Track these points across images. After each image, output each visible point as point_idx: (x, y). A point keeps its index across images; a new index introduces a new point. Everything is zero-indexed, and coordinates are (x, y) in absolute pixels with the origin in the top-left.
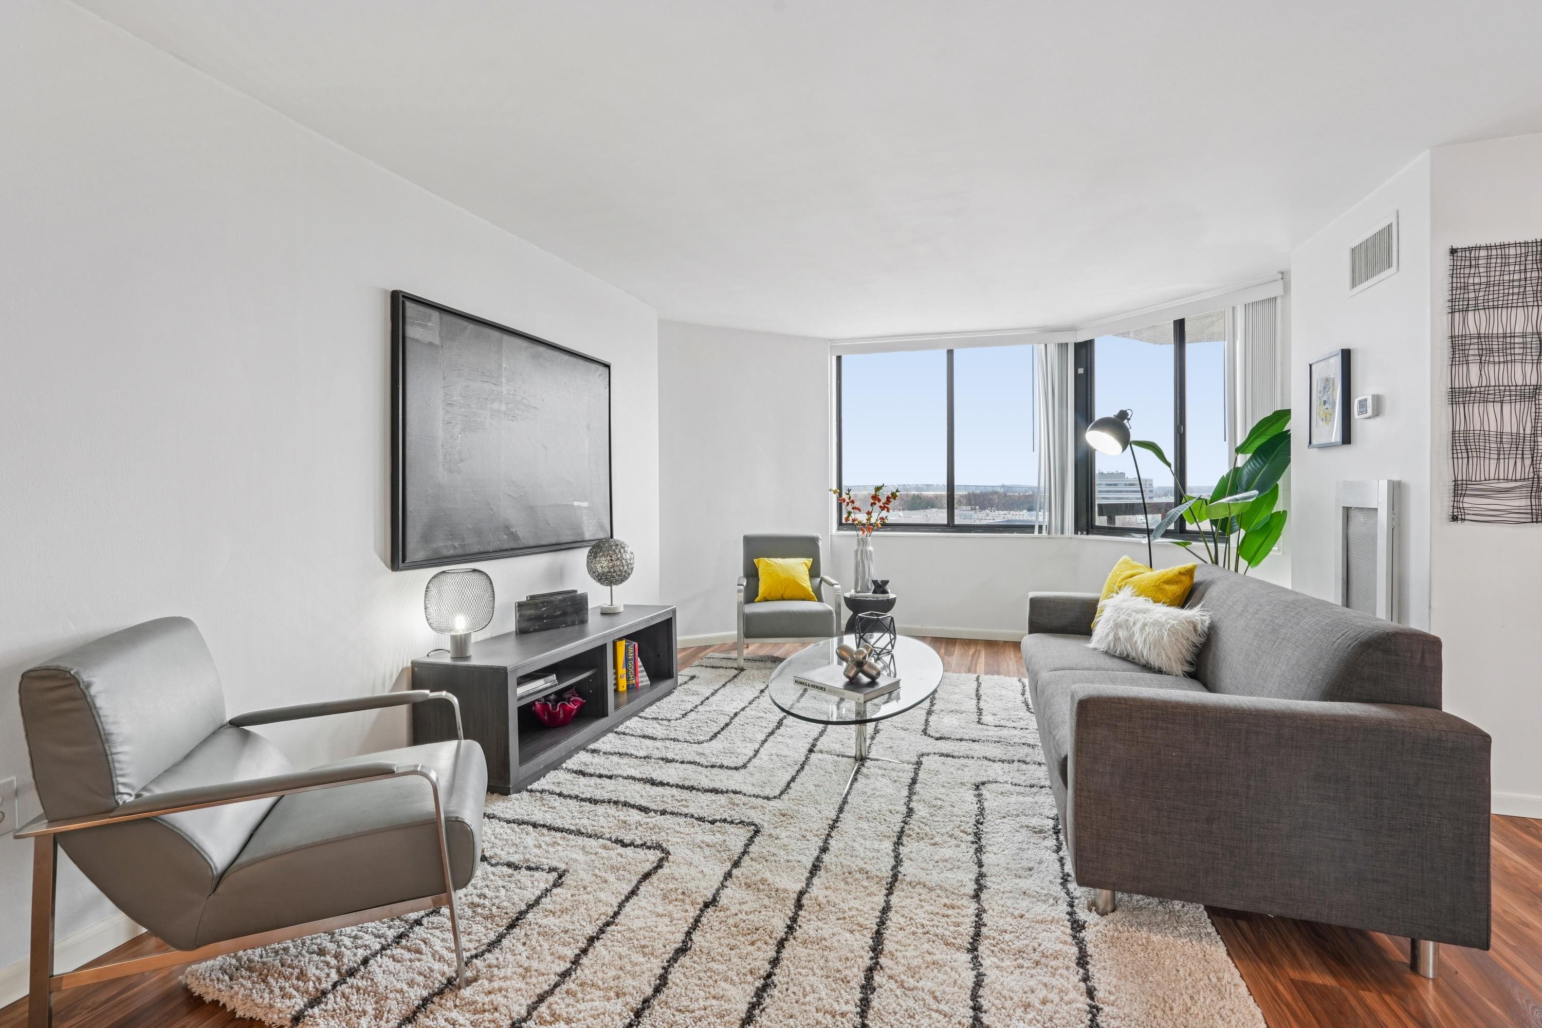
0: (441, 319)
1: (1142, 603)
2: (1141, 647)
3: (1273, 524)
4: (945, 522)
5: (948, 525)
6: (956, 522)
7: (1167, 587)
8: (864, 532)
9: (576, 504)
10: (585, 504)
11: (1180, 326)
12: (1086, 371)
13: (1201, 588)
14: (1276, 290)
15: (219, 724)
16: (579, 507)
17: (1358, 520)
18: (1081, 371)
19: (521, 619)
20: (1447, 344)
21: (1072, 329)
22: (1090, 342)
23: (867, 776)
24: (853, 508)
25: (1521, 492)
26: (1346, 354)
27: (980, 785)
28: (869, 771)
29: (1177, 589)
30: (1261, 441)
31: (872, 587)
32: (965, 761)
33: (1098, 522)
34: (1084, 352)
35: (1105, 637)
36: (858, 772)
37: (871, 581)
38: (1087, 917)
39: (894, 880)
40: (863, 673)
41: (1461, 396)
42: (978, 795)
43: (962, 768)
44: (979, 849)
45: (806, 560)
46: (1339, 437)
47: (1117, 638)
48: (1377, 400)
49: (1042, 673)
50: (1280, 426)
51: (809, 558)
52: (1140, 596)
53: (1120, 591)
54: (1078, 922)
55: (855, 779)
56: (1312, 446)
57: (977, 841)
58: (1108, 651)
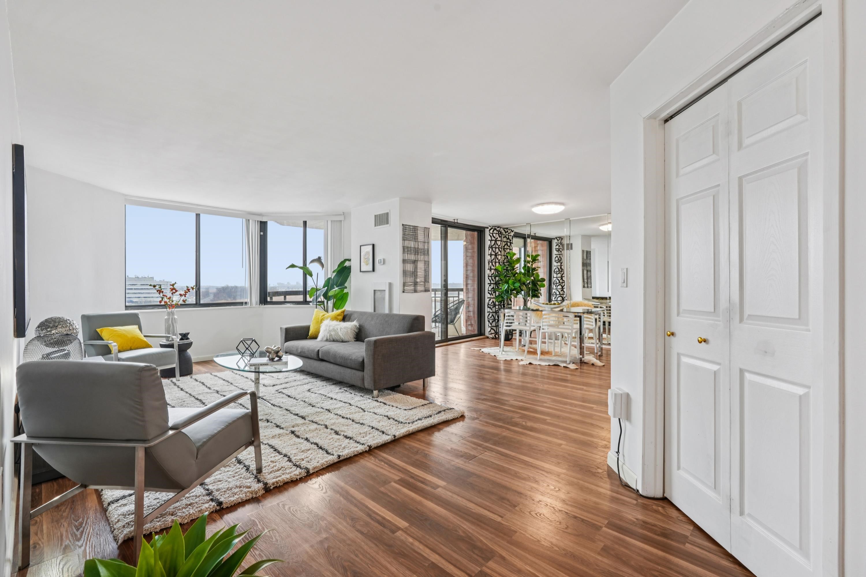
1: (335, 323)
2: (342, 335)
3: (344, 297)
4: (195, 302)
5: (196, 304)
6: (202, 302)
8: (170, 309)
11: (305, 223)
12: (264, 233)
13: (348, 316)
14: (341, 218)
17: (378, 294)
18: (262, 233)
20: (402, 248)
21: (260, 215)
22: (266, 222)
23: (270, 400)
24: (163, 295)
25: (413, 285)
26: (373, 245)
27: (309, 390)
28: (268, 399)
29: (341, 317)
30: (339, 269)
31: (180, 337)
32: (294, 388)
33: (269, 299)
34: (263, 226)
35: (325, 336)
36: (265, 400)
37: (180, 334)
38: (376, 399)
39: (329, 411)
40: (277, 356)
41: (404, 261)
42: (312, 392)
43: (296, 389)
44: (335, 399)
45: (136, 327)
46: (371, 269)
47: (331, 335)
48: (384, 260)
49: (318, 349)
50: (347, 264)
51: (136, 325)
52: (333, 320)
53: (324, 320)
54: (375, 400)
55: (268, 402)
56: (361, 271)
57: (332, 399)
58: (327, 340)
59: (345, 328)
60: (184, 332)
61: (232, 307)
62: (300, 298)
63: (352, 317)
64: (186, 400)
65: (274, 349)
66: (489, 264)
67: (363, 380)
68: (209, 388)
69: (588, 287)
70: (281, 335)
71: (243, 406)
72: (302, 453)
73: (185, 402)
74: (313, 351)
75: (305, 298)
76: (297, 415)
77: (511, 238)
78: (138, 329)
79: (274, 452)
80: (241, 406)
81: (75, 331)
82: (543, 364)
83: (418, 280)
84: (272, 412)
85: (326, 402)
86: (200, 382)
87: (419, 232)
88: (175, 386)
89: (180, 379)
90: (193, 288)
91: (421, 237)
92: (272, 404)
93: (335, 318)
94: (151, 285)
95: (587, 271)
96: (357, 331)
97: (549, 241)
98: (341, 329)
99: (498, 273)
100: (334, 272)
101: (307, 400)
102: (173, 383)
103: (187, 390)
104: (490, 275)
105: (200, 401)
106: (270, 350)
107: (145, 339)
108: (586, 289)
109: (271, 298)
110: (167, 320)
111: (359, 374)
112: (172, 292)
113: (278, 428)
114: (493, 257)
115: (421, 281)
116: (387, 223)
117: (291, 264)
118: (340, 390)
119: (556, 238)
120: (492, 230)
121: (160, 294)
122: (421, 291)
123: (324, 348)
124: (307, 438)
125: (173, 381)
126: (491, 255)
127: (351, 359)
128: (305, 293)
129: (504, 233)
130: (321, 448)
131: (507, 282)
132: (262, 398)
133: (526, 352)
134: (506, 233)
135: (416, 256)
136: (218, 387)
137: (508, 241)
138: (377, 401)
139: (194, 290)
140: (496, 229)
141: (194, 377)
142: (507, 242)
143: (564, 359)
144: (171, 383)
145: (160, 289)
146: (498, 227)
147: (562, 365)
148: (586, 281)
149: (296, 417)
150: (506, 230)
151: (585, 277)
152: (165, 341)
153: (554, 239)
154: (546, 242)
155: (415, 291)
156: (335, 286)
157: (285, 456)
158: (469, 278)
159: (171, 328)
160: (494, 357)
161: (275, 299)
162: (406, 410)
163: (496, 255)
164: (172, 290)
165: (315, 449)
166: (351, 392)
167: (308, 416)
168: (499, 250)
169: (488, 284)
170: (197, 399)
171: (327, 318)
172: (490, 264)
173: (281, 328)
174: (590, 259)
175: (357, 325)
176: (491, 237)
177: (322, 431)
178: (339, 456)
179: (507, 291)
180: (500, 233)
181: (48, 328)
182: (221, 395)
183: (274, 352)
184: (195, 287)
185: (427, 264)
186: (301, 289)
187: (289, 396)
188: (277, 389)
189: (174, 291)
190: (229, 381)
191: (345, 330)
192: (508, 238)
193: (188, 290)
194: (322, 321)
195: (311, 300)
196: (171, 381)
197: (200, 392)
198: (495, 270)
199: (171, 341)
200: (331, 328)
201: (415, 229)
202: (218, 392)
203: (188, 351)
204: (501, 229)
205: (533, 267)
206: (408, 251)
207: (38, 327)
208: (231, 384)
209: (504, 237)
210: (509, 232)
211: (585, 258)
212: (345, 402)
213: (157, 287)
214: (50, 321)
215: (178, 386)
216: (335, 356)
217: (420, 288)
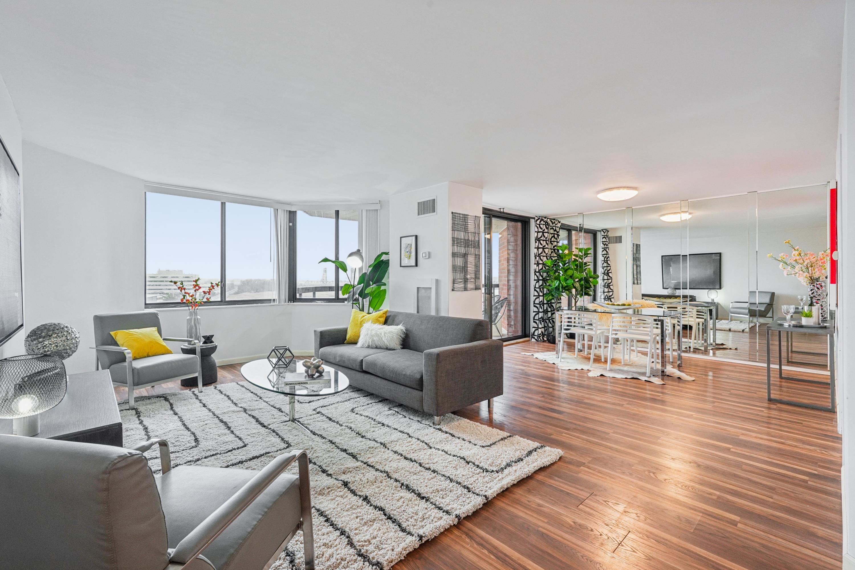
1: (377, 326)
2: (386, 341)
3: (381, 295)
4: (219, 300)
5: (221, 301)
6: (227, 299)
7: (380, 319)
8: (192, 307)
11: (337, 212)
12: (293, 224)
13: (390, 318)
14: (378, 207)
17: (422, 292)
18: (291, 224)
20: (451, 239)
21: (289, 204)
22: (296, 211)
23: (308, 424)
24: (185, 293)
25: (463, 282)
26: (416, 237)
27: (352, 410)
28: (305, 422)
29: (383, 320)
30: (376, 263)
31: (203, 340)
32: (334, 406)
33: (298, 296)
34: (292, 216)
35: (366, 341)
36: (302, 424)
37: (203, 337)
38: (438, 427)
39: (384, 445)
40: (318, 372)
41: (454, 255)
42: (357, 414)
43: (336, 408)
44: (388, 426)
45: (155, 329)
46: (414, 264)
47: (373, 341)
48: (429, 253)
49: (361, 358)
50: (384, 258)
51: (155, 327)
52: (375, 323)
53: (364, 323)
54: (438, 429)
55: (306, 427)
56: (401, 266)
57: (383, 425)
58: (368, 347)
59: (390, 332)
60: (208, 334)
61: (259, 304)
62: (332, 295)
63: (396, 319)
64: (209, 422)
65: (314, 362)
66: (536, 258)
67: (422, 401)
68: (236, 404)
69: (638, 283)
70: (315, 339)
71: (277, 434)
72: (365, 528)
73: (207, 426)
74: (355, 360)
75: (337, 294)
76: (345, 451)
77: (558, 229)
78: (157, 332)
79: (326, 524)
80: (274, 434)
81: (73, 341)
82: (619, 376)
83: (468, 277)
84: (313, 446)
85: (377, 429)
86: (225, 395)
87: (469, 221)
88: (197, 400)
89: (203, 391)
90: (217, 285)
91: (471, 227)
92: (311, 431)
93: (376, 321)
94: (171, 282)
95: (637, 267)
96: (403, 336)
97: (594, 233)
98: (385, 333)
99: (545, 268)
100: (369, 267)
101: (352, 426)
102: (195, 395)
103: (210, 408)
104: (537, 270)
105: (225, 423)
106: (309, 364)
107: (164, 343)
108: (635, 286)
109: (301, 295)
110: (189, 321)
111: (416, 393)
112: (194, 289)
113: (325, 474)
114: (540, 250)
115: (472, 278)
116: (434, 211)
117: (323, 258)
118: (391, 412)
119: (602, 230)
120: (539, 221)
121: (181, 291)
122: (471, 289)
123: (369, 358)
124: (367, 497)
125: (195, 393)
126: (538, 248)
127: (404, 375)
128: (337, 288)
129: (551, 224)
130: (389, 518)
131: (557, 278)
132: (298, 422)
133: (592, 360)
134: (553, 224)
135: (466, 248)
136: (245, 402)
137: (555, 232)
138: (440, 430)
139: (220, 287)
140: (543, 220)
141: (219, 387)
142: (554, 234)
143: (642, 370)
144: (192, 395)
145: (182, 286)
146: (545, 218)
147: (644, 378)
148: (635, 277)
149: (344, 454)
150: (553, 221)
151: (635, 273)
152: (187, 345)
153: (600, 231)
154: (590, 234)
155: (465, 289)
156: (371, 283)
157: (343, 533)
158: (512, 274)
159: (194, 330)
160: (553, 365)
161: (305, 296)
162: (483, 447)
163: (543, 248)
164: (195, 286)
165: (382, 520)
166: (404, 414)
167: (360, 454)
168: (546, 243)
169: (535, 280)
170: (222, 421)
171: (368, 321)
172: (538, 258)
173: (315, 331)
174: (640, 254)
175: (404, 329)
176: (538, 228)
177: (384, 483)
178: (421, 537)
179: (557, 288)
180: (547, 224)
181: (40, 337)
182: (250, 415)
183: (314, 367)
184: (220, 284)
185: (478, 257)
186: (333, 285)
187: (330, 419)
188: (314, 408)
189: (197, 288)
190: (258, 394)
191: (390, 335)
192: (555, 230)
193: (213, 287)
194: (361, 325)
195: (346, 296)
196: (193, 393)
197: (225, 411)
198: (543, 264)
199: (193, 345)
200: (374, 332)
201: (465, 218)
202: (245, 410)
203: (212, 355)
204: (548, 220)
205: (584, 261)
206: (458, 243)
207: (29, 336)
208: (260, 398)
209: (551, 229)
210: (556, 223)
211: (635, 252)
212: (401, 432)
213: (179, 284)
214: (43, 328)
215: (200, 400)
216: (383, 368)
217: (470, 286)
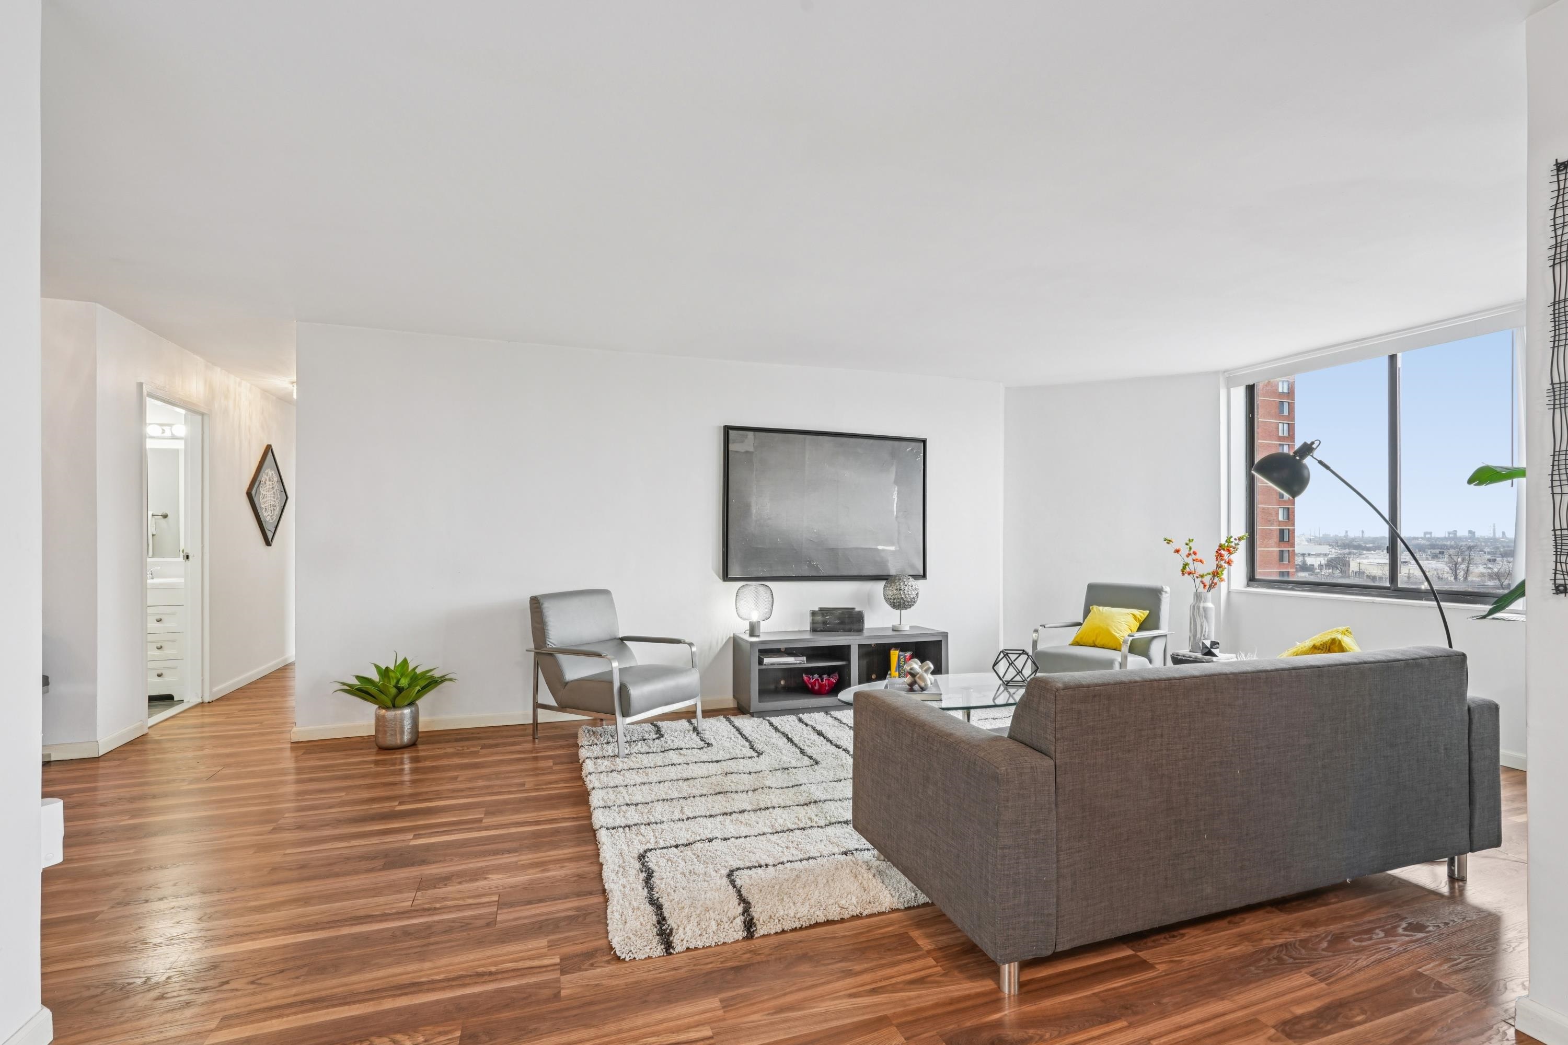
0: (754, 435)
6: (1402, 582)
9: (880, 547)
10: (892, 548)
15: (613, 637)
16: (883, 550)
19: (813, 623)
51: (1146, 610)
